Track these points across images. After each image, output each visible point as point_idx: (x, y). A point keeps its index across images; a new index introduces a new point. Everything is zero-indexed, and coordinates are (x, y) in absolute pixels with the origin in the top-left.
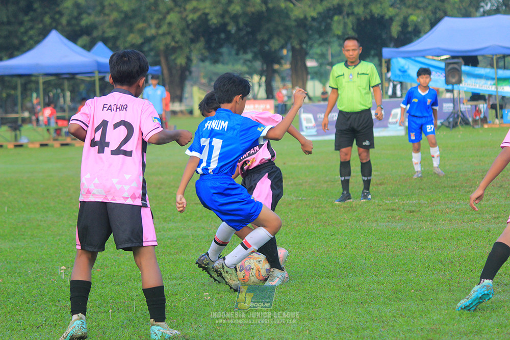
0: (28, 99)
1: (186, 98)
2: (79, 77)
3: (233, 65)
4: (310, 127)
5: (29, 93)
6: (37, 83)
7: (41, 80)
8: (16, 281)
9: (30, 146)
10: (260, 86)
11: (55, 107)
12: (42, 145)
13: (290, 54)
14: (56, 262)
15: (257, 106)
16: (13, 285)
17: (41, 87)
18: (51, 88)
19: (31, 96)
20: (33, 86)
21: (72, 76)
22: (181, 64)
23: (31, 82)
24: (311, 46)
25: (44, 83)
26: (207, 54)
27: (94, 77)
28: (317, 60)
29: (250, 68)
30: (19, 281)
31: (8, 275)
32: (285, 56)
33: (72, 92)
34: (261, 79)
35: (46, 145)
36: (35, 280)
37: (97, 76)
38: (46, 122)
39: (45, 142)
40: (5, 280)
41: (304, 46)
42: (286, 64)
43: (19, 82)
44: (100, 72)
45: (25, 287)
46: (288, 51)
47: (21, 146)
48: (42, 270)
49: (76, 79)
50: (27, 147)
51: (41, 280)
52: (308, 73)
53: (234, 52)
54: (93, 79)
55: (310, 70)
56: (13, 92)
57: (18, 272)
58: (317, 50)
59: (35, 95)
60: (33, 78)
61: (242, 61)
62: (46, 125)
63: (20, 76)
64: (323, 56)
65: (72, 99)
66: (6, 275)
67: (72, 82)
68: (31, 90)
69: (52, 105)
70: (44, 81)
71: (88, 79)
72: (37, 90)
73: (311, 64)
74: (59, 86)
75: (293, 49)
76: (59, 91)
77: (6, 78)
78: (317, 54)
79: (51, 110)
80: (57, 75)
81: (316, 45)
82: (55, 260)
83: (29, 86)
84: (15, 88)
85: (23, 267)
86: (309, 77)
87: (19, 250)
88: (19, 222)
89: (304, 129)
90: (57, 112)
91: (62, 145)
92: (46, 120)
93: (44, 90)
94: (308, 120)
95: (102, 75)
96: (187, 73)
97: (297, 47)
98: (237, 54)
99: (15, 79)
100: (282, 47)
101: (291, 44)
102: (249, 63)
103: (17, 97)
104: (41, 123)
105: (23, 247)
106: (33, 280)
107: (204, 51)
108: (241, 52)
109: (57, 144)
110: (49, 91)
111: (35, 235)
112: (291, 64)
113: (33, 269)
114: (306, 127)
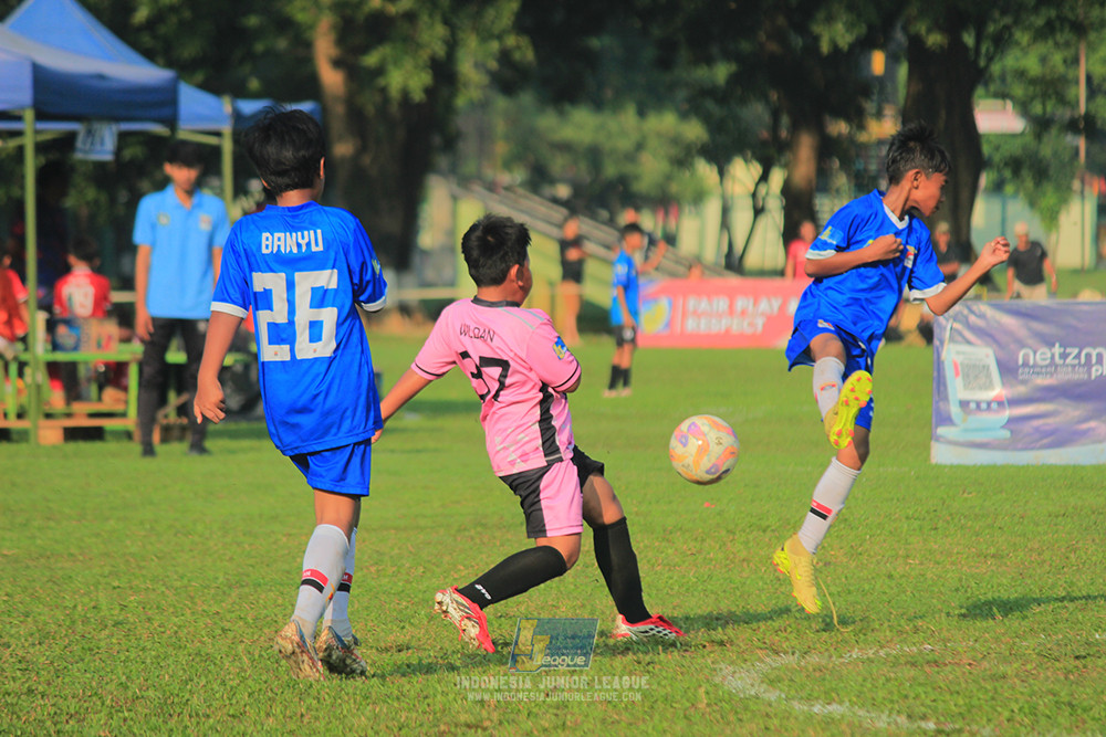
1: (425, 253)
3: (641, 113)
4: (978, 404)
10: (758, 211)
13: (903, 71)
15: (741, 303)
22: (405, 94)
24: (1002, 42)
26: (526, 53)
28: (1023, 108)
29: (714, 126)
32: (881, 80)
34: (764, 178)
41: (969, 39)
42: (879, 115)
44: (41, 116)
46: (892, 60)
52: (979, 163)
53: (649, 53)
55: (986, 149)
58: (1027, 57)
61: (682, 94)
64: (1052, 87)
73: (996, 119)
75: (917, 53)
78: (1021, 74)
81: (1023, 37)
86: (985, 180)
89: (955, 410)
94: (973, 373)
96: (437, 140)
97: (934, 39)
98: (665, 63)
100: (866, 44)
101: (905, 29)
102: (710, 105)
107: (511, 41)
108: (684, 54)
112: (905, 116)
114: (964, 404)
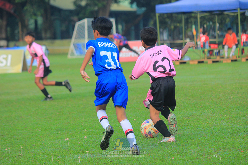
0: (189, 29)
2: (226, 13)
5: (190, 25)
6: (196, 18)
7: (199, 16)
8: (183, 159)
9: (191, 63)
11: (208, 35)
12: (199, 62)
14: (211, 145)
16: (182, 161)
17: (199, 20)
18: (205, 21)
19: (191, 27)
20: (193, 20)
21: (221, 13)
23: (191, 17)
25: (201, 18)
27: (237, 13)
30: (186, 158)
31: (178, 154)
33: (220, 24)
35: (202, 62)
36: (197, 158)
37: (239, 12)
38: (202, 46)
39: (202, 60)
40: (176, 158)
43: (183, 17)
45: (190, 163)
47: (185, 63)
48: (202, 151)
49: (224, 14)
50: (189, 64)
51: (201, 158)
54: (236, 14)
56: (178, 25)
57: (185, 152)
59: (194, 27)
60: (193, 15)
62: (202, 48)
63: (184, 13)
65: (220, 29)
66: (176, 154)
67: (220, 17)
68: (191, 23)
69: (207, 34)
70: (200, 16)
71: (233, 14)
72: (196, 23)
74: (211, 19)
76: (211, 23)
77: (174, 15)
79: (205, 37)
80: (210, 12)
82: (211, 144)
83: (190, 21)
84: (180, 22)
85: (188, 149)
87: (185, 137)
88: (184, 117)
90: (210, 38)
91: (214, 62)
92: (202, 44)
93: (201, 23)
95: (242, 11)
99: (180, 16)
103: (182, 28)
104: (199, 46)
105: (187, 135)
106: (195, 158)
109: (210, 61)
110: (204, 24)
111: (196, 126)
113: (195, 150)
